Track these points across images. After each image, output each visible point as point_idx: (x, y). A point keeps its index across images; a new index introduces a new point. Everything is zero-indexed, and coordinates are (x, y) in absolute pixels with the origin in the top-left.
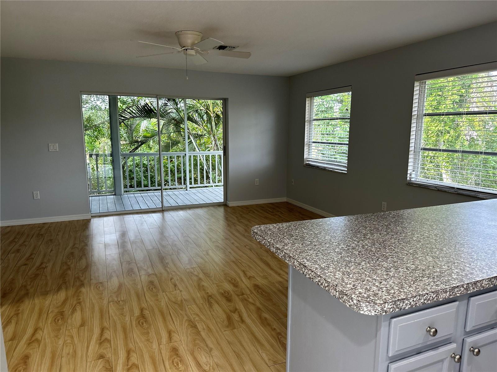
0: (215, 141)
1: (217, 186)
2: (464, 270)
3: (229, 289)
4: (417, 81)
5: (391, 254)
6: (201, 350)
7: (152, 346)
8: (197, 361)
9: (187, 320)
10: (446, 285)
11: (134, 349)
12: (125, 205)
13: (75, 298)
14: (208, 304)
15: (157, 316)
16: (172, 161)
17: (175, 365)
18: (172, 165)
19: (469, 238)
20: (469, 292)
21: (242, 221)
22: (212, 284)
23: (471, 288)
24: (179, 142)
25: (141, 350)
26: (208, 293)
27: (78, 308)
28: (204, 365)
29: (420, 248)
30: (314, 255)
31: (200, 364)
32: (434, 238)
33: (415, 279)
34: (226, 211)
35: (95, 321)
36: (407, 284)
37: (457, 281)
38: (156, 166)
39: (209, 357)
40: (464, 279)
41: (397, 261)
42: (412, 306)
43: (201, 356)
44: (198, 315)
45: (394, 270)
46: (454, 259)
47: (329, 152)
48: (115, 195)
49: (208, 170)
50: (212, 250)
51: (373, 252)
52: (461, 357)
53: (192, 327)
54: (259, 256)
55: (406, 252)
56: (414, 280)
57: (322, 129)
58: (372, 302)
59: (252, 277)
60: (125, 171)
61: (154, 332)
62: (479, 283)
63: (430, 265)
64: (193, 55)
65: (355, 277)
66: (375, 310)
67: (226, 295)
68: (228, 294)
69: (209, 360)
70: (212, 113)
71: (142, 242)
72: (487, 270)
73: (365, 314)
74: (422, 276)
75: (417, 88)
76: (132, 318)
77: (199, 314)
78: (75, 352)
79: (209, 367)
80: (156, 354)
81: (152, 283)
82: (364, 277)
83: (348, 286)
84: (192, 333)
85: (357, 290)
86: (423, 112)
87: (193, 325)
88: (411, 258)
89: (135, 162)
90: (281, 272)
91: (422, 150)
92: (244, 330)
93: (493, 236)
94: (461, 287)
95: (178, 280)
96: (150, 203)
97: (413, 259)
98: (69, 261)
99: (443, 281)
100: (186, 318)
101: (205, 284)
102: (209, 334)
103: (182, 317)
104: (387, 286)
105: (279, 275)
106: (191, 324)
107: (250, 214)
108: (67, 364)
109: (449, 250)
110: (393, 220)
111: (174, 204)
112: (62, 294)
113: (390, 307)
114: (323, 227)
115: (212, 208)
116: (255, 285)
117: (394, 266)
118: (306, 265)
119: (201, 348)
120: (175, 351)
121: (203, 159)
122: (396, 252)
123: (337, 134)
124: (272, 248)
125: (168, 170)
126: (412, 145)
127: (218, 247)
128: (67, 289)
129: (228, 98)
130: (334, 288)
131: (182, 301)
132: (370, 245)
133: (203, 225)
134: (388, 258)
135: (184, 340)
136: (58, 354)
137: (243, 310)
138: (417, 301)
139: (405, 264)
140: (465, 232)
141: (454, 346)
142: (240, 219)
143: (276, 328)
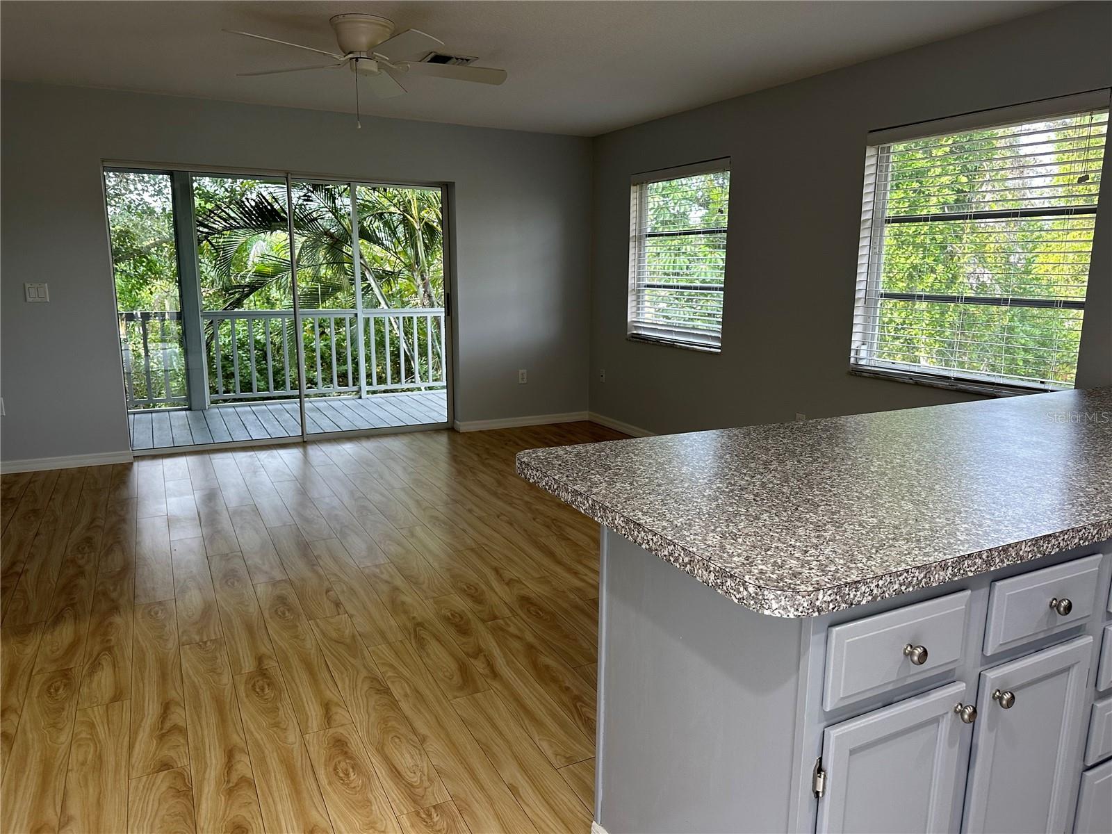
0: (425, 286)
1: (431, 388)
2: (980, 526)
3: (463, 609)
4: (872, 145)
5: (823, 499)
6: (400, 741)
7: (286, 737)
8: (392, 764)
9: (366, 677)
10: (945, 554)
11: (244, 745)
12: (214, 432)
13: (98, 639)
14: (416, 642)
15: (297, 671)
16: (323, 333)
17: (341, 775)
18: (323, 343)
19: (987, 467)
20: (992, 569)
21: (492, 462)
22: (424, 598)
23: (998, 561)
24: (339, 288)
25: (259, 746)
26: (414, 618)
27: (106, 661)
28: (409, 773)
29: (887, 485)
30: (657, 503)
31: (399, 773)
32: (915, 468)
33: (878, 543)
34: (452, 443)
35: (147, 689)
36: (862, 554)
37: (967, 546)
38: (286, 347)
39: (420, 755)
40: (982, 541)
41: (839, 512)
42: (875, 598)
43: (402, 755)
44: (392, 666)
45: (834, 528)
46: (957, 504)
47: (680, 314)
48: (189, 409)
49: (410, 352)
50: (421, 525)
51: (785, 496)
52: (975, 711)
53: (378, 691)
54: (529, 536)
55: (857, 494)
56: (878, 545)
57: (665, 263)
58: (790, 588)
59: (515, 580)
60: (213, 358)
61: (290, 706)
62: (1013, 548)
63: (910, 516)
64: (371, 73)
65: (749, 542)
66: (795, 607)
67: (457, 620)
68: (462, 618)
69: (419, 762)
70: (418, 220)
71: (256, 510)
72: (1029, 525)
73: (774, 615)
74: (894, 539)
75: (870, 162)
76: (235, 677)
77: (396, 664)
78: (100, 758)
79: (421, 777)
80: (295, 752)
81: (282, 599)
82: (768, 542)
83: (736, 559)
84: (378, 705)
85: (755, 567)
86: (883, 213)
87: (382, 688)
88: (869, 505)
89: (237, 337)
90: (580, 568)
91: (881, 297)
92: (498, 693)
93: (1036, 461)
94: (976, 558)
95: (343, 592)
96: (274, 426)
97: (872, 507)
98: (80, 556)
99: (939, 546)
100: (364, 673)
101: (408, 599)
102: (419, 707)
103: (355, 673)
104: (820, 558)
105: (576, 574)
106: (378, 686)
107: (507, 447)
108: (81, 787)
109: (946, 488)
110: (824, 436)
111: (328, 427)
112: (64, 630)
113: (827, 598)
114: (676, 451)
115: (420, 436)
116: (523, 597)
117: (832, 521)
118: (642, 521)
119: (401, 737)
120: (340, 745)
121: (398, 328)
122: (835, 494)
123: (697, 274)
124: (564, 494)
125: (315, 357)
126: (860, 286)
127: (436, 518)
128: (76, 618)
129: (454, 183)
130: (704, 564)
131: (353, 637)
132: (778, 482)
133: (400, 471)
134: (819, 506)
135: (360, 721)
136: (57, 764)
137: (497, 652)
138: (885, 587)
139: (855, 515)
140: (977, 454)
141: (960, 687)
142: (486, 459)
143: (569, 686)
